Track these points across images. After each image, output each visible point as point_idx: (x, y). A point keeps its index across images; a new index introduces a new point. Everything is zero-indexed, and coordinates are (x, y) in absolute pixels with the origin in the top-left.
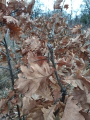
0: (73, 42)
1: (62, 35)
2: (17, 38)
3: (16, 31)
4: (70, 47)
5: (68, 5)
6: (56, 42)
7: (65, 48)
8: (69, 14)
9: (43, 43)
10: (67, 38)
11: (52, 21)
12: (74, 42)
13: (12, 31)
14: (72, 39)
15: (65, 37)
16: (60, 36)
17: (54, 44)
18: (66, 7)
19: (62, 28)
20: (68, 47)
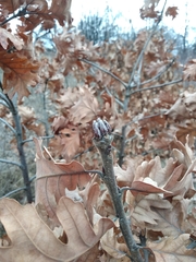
0: (188, 101)
1: (162, 82)
2: (23, 92)
3: (21, 71)
4: (179, 116)
5: (176, 8)
6: (148, 98)
7: (167, 117)
8: (179, 36)
9: (107, 104)
10: (173, 89)
11: (135, 49)
12: (192, 104)
13: (10, 71)
14: (187, 94)
15: (169, 88)
16: (158, 85)
17: (143, 102)
18: (172, 12)
19: (160, 66)
20: (174, 116)
